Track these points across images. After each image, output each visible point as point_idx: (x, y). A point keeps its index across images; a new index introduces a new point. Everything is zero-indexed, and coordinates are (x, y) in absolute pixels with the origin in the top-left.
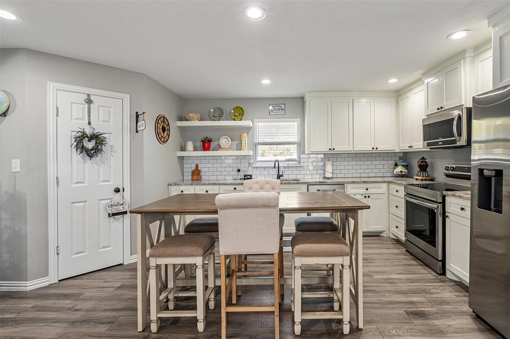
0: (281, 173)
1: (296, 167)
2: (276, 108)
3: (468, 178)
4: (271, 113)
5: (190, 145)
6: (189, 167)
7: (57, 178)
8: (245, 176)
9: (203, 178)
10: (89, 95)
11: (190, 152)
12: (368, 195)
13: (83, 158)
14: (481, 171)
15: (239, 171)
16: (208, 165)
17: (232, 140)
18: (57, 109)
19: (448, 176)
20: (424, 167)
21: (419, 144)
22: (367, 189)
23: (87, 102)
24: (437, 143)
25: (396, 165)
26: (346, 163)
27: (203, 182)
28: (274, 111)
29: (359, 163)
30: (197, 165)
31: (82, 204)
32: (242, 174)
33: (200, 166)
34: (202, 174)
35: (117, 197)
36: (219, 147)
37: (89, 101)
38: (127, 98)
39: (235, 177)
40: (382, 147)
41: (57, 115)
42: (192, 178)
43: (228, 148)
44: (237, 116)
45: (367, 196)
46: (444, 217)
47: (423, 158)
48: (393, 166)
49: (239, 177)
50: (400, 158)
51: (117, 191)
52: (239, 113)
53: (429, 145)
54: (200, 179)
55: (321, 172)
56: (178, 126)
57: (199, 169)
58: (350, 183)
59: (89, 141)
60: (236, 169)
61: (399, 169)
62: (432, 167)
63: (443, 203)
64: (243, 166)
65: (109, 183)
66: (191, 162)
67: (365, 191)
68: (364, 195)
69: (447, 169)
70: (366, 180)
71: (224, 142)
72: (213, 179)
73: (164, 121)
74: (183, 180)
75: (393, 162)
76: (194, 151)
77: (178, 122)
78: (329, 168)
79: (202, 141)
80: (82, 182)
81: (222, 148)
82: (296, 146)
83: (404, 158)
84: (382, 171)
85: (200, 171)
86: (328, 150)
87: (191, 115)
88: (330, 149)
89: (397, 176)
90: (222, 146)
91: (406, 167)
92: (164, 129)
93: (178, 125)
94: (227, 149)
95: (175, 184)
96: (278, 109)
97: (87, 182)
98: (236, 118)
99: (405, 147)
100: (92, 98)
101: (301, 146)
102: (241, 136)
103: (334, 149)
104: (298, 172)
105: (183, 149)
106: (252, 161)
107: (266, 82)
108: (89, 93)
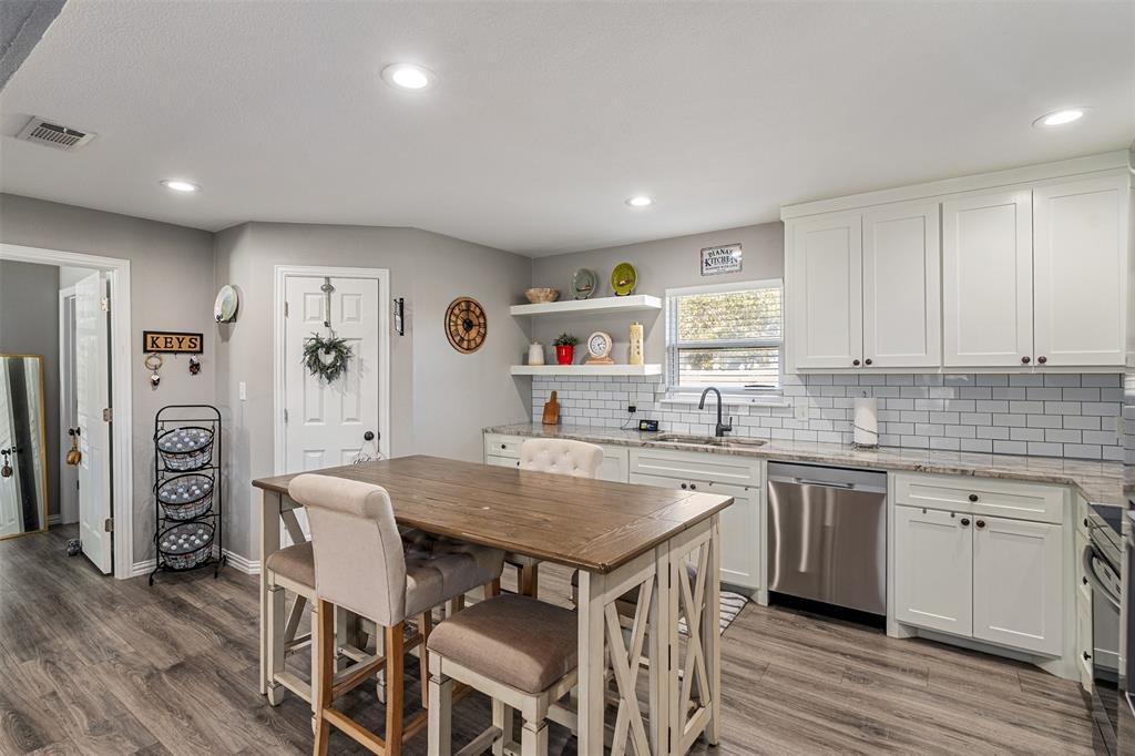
0: (724, 423)
1: (771, 407)
2: (717, 256)
4: (705, 272)
5: (536, 353)
6: (541, 398)
7: (286, 411)
8: (642, 422)
9: (565, 420)
10: (328, 279)
11: (537, 368)
12: (977, 518)
13: (319, 380)
15: (632, 409)
17: (613, 341)
18: (287, 305)
22: (974, 498)
23: (325, 290)
28: (713, 265)
30: (554, 394)
31: (318, 455)
32: (639, 417)
33: (558, 396)
34: (564, 412)
35: (369, 449)
36: (587, 359)
37: (329, 289)
38: (384, 274)
39: (624, 422)
41: (287, 314)
42: (544, 418)
43: (603, 359)
44: (623, 285)
45: (974, 520)
49: (630, 425)
51: (369, 437)
52: (627, 279)
54: (558, 424)
55: (845, 426)
56: (514, 316)
57: (558, 401)
58: (907, 469)
59: (327, 353)
60: (626, 406)
64: (642, 399)
65: (357, 423)
66: (544, 385)
67: (968, 502)
68: (960, 517)
71: (598, 344)
72: (583, 423)
73: (468, 310)
74: (531, 422)
76: (546, 364)
77: (512, 307)
78: (865, 417)
79: (557, 345)
80: (318, 420)
81: (594, 359)
82: (776, 352)
85: (559, 406)
86: (851, 364)
87: (532, 291)
88: (856, 363)
90: (593, 355)
92: (468, 325)
93: (513, 313)
94: (601, 361)
95: (494, 431)
96: (723, 259)
97: (324, 420)
98: (620, 290)
100: (333, 282)
102: (629, 329)
103: (869, 362)
105: (525, 361)
106: (661, 389)
107: (641, 201)
108: (327, 275)
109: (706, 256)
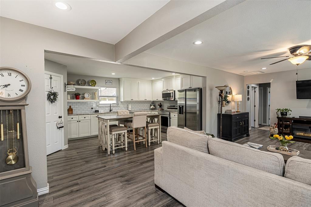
0: (111, 109)
1: (117, 106)
3: (177, 109)
4: (106, 84)
8: (96, 111)
9: (73, 112)
10: (51, 75)
13: (49, 103)
14: (180, 106)
15: (92, 108)
16: (76, 106)
19: (168, 108)
20: (161, 106)
21: (161, 99)
24: (166, 99)
25: (151, 105)
26: (135, 105)
27: (74, 114)
29: (139, 105)
30: (70, 107)
31: (49, 123)
32: (94, 110)
35: (60, 120)
36: (83, 98)
37: (51, 78)
38: (62, 77)
39: (90, 111)
40: (148, 99)
43: (89, 98)
46: (170, 118)
47: (160, 103)
48: (149, 106)
49: (92, 111)
50: (152, 103)
51: (60, 117)
52: (94, 83)
53: (164, 99)
54: (72, 113)
57: (72, 108)
59: (52, 95)
60: (90, 108)
61: (152, 107)
62: (163, 106)
63: (170, 115)
64: (94, 106)
65: (57, 114)
69: (168, 106)
70: (142, 111)
71: (87, 95)
72: (79, 112)
75: (150, 104)
76: (71, 99)
78: (130, 107)
79: (75, 95)
81: (86, 98)
82: (115, 98)
83: (153, 103)
84: (146, 107)
85: (72, 109)
89: (152, 109)
91: (154, 106)
96: (109, 82)
97: (50, 114)
98: (92, 85)
99: (155, 99)
100: (52, 76)
101: (118, 98)
102: (95, 93)
103: (133, 100)
104: (118, 109)
106: (98, 104)
108: (51, 74)
109: (106, 81)
